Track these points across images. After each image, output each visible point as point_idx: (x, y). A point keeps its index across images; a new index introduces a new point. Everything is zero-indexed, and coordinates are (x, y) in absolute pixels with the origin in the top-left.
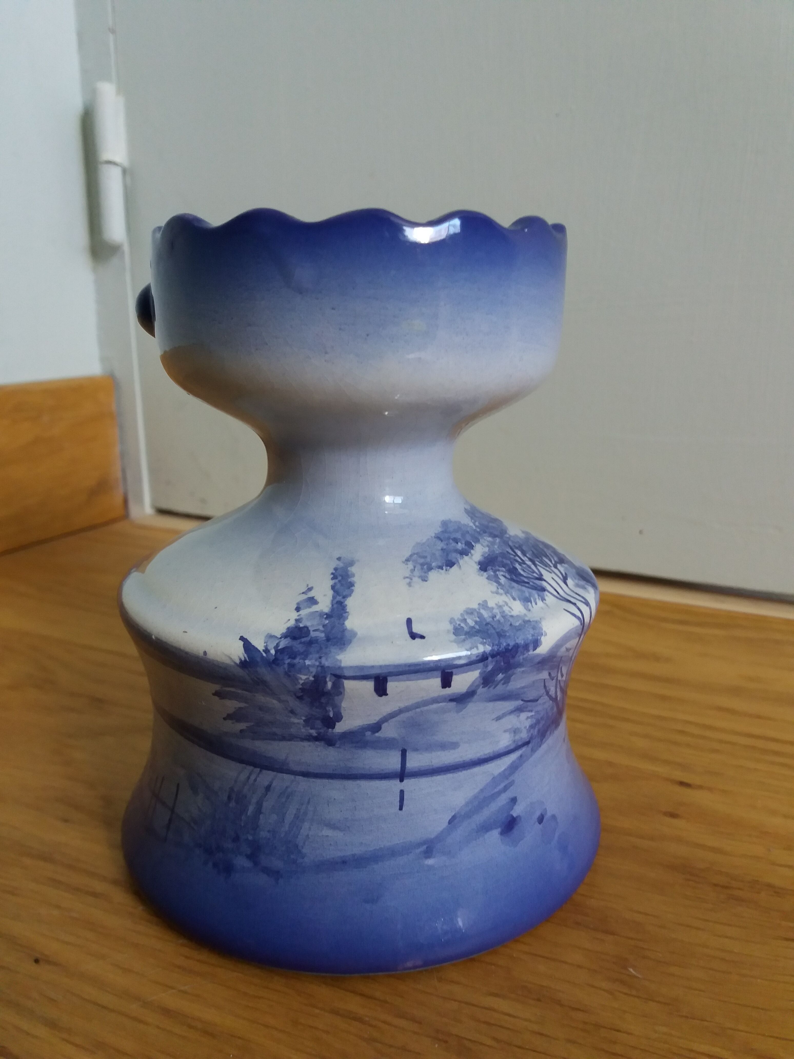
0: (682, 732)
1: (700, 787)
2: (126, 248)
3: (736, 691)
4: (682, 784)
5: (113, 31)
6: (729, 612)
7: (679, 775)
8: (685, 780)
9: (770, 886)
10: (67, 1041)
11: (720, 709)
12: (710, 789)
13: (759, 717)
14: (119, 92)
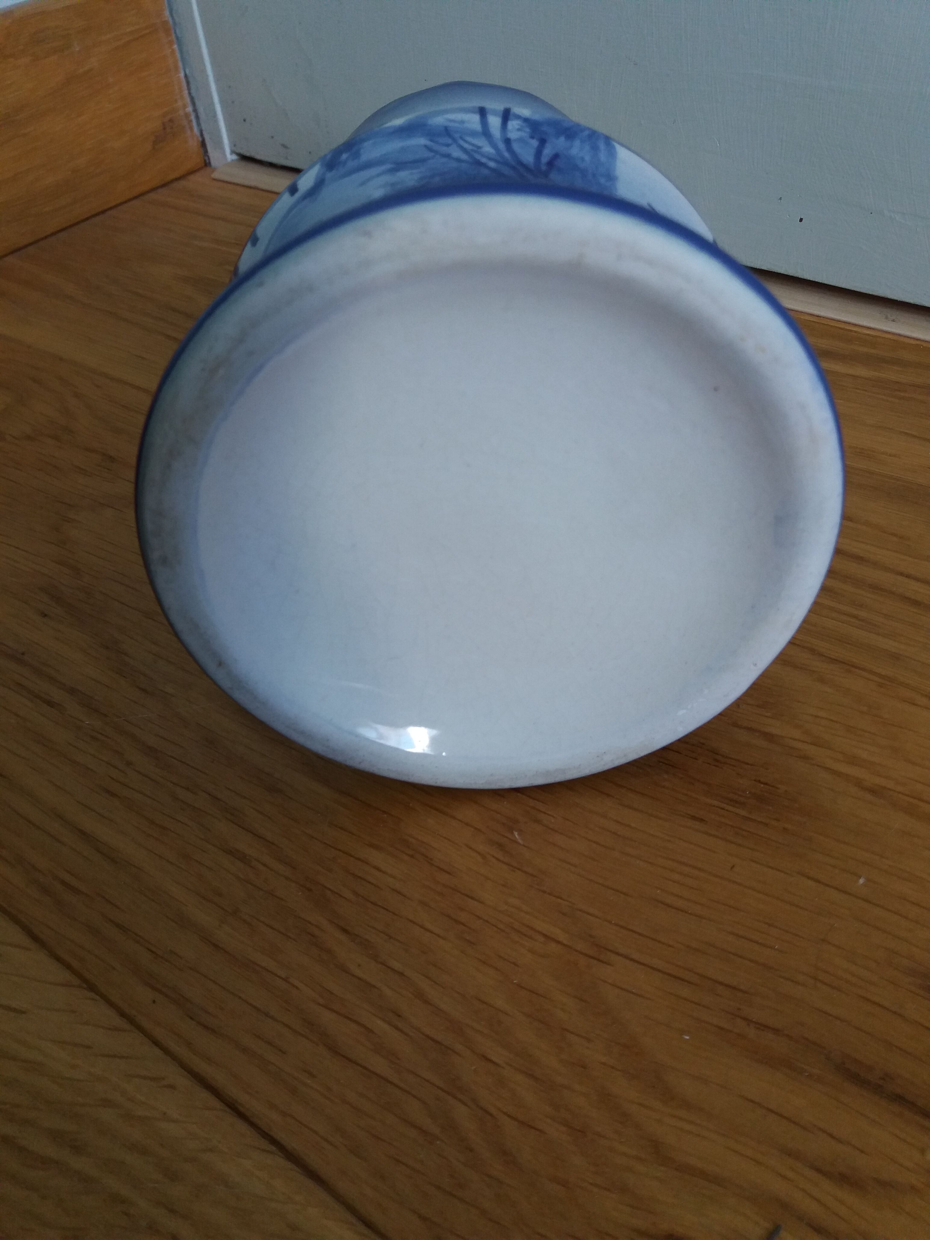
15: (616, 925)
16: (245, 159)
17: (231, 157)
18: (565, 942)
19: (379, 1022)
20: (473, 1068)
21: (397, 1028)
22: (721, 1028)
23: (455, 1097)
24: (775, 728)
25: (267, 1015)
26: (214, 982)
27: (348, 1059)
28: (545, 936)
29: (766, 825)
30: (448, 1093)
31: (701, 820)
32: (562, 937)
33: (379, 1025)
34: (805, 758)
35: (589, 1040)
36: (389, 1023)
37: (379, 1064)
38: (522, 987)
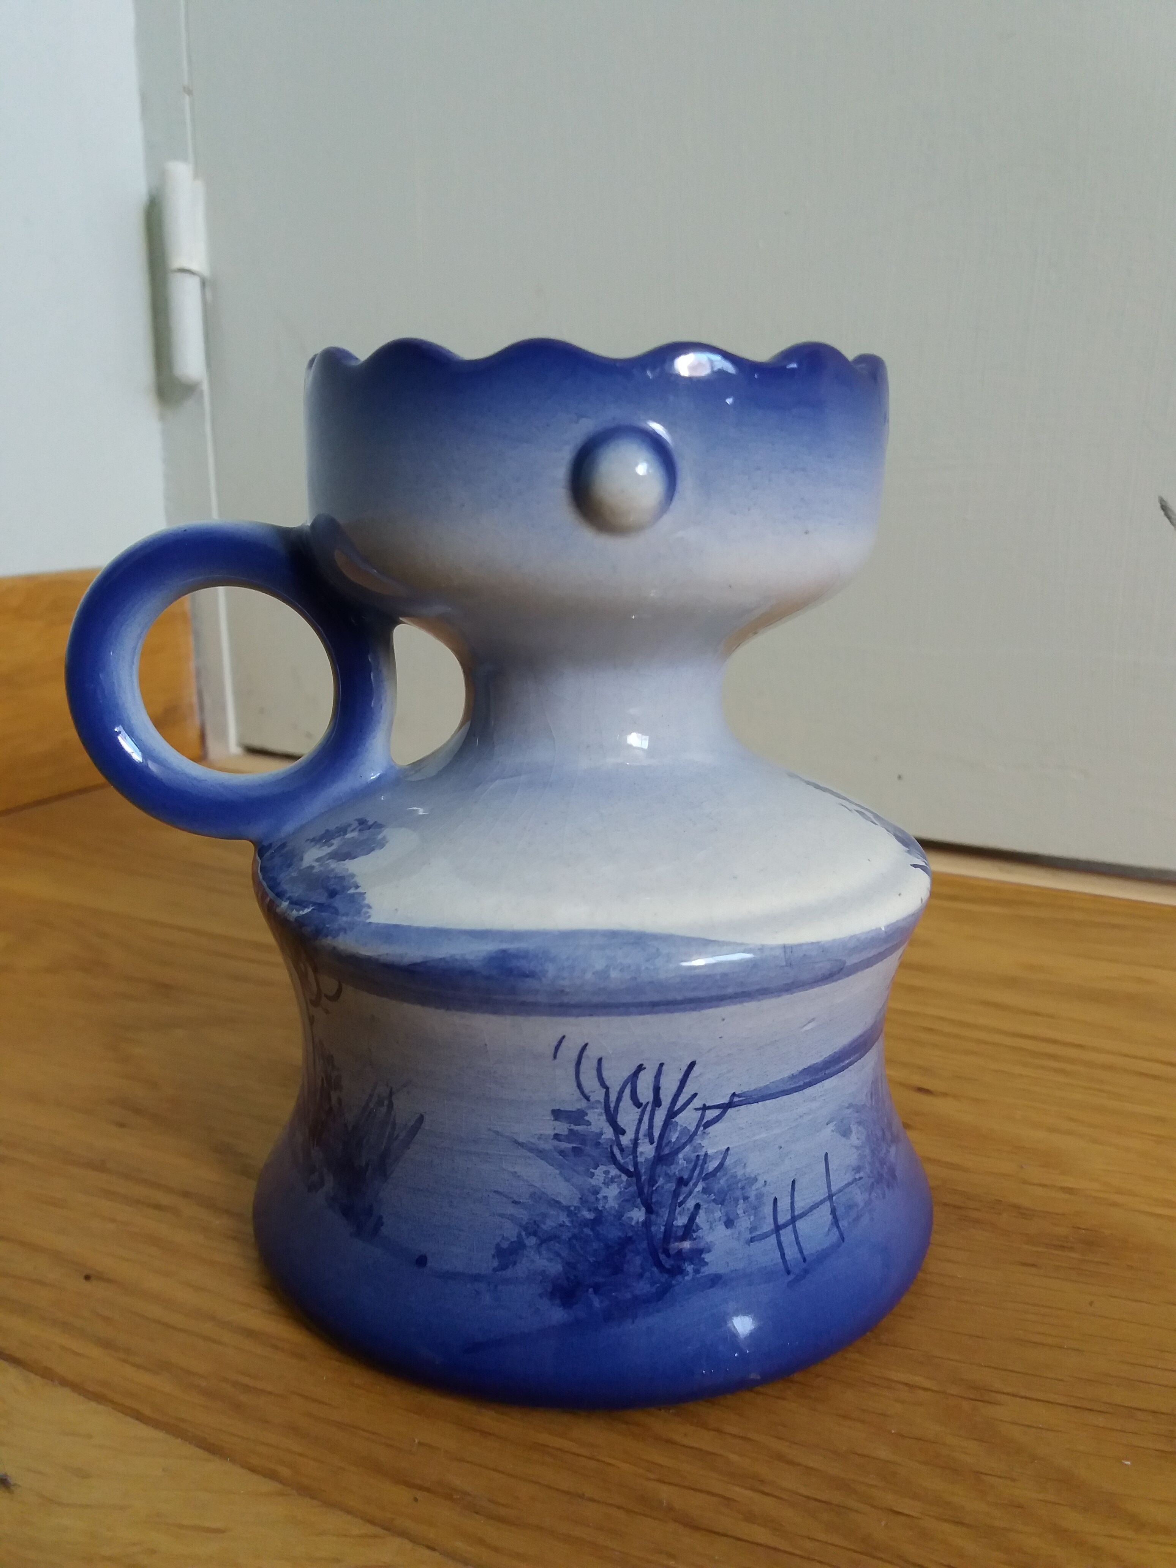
0: (930, 1030)
1: (945, 1095)
2: (205, 387)
3: (1010, 982)
4: (920, 1090)
5: (188, 91)
6: (1019, 885)
7: (918, 1080)
8: (925, 1087)
9: (1016, 1207)
10: (125, 1361)
11: (986, 1003)
12: (956, 1097)
13: (1037, 1014)
14: (196, 176)
15: (989, 1367)
16: (254, 751)
17: (235, 748)
18: (934, 1388)
19: (737, 1489)
20: (883, 1523)
21: (763, 1493)
22: (1162, 1451)
23: (874, 1557)
24: (1070, 1182)
25: (582, 1496)
26: (494, 1470)
27: (711, 1532)
28: (906, 1384)
29: (1107, 1264)
30: (866, 1554)
31: (1033, 1265)
32: (928, 1384)
33: (738, 1492)
34: (1115, 1205)
35: (1013, 1480)
36: (752, 1489)
37: (761, 1534)
38: (903, 1436)
